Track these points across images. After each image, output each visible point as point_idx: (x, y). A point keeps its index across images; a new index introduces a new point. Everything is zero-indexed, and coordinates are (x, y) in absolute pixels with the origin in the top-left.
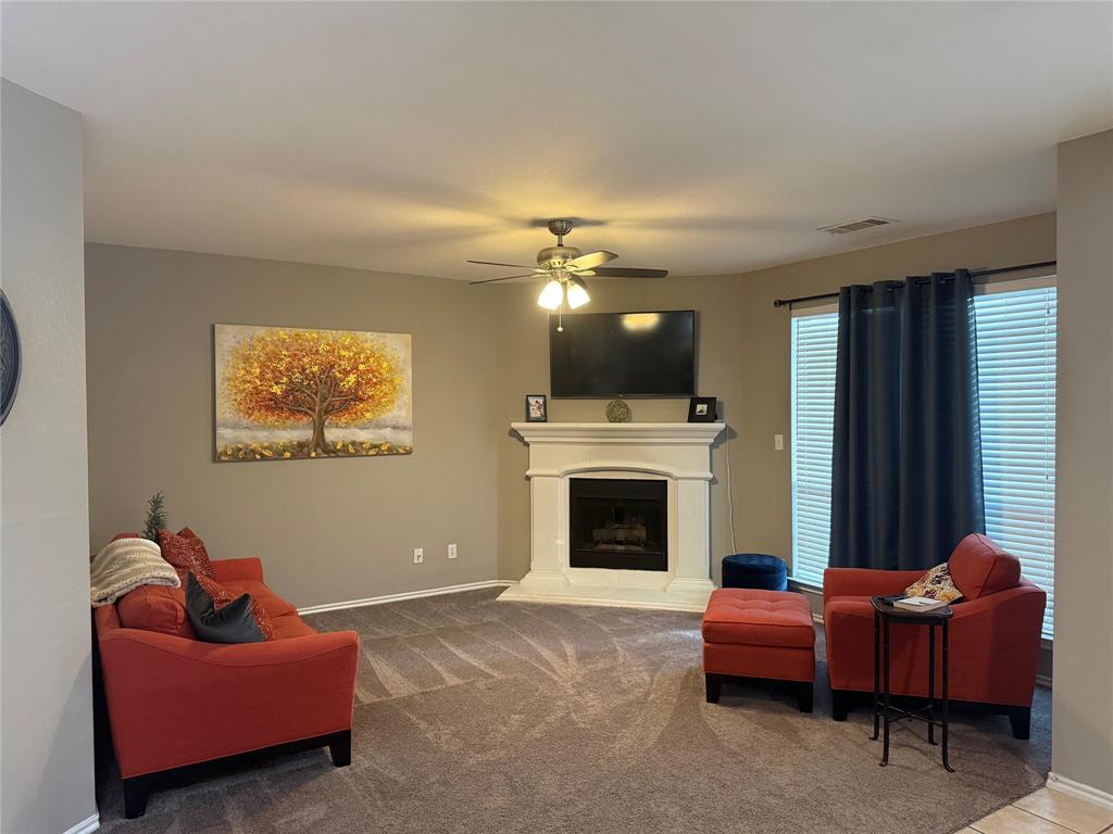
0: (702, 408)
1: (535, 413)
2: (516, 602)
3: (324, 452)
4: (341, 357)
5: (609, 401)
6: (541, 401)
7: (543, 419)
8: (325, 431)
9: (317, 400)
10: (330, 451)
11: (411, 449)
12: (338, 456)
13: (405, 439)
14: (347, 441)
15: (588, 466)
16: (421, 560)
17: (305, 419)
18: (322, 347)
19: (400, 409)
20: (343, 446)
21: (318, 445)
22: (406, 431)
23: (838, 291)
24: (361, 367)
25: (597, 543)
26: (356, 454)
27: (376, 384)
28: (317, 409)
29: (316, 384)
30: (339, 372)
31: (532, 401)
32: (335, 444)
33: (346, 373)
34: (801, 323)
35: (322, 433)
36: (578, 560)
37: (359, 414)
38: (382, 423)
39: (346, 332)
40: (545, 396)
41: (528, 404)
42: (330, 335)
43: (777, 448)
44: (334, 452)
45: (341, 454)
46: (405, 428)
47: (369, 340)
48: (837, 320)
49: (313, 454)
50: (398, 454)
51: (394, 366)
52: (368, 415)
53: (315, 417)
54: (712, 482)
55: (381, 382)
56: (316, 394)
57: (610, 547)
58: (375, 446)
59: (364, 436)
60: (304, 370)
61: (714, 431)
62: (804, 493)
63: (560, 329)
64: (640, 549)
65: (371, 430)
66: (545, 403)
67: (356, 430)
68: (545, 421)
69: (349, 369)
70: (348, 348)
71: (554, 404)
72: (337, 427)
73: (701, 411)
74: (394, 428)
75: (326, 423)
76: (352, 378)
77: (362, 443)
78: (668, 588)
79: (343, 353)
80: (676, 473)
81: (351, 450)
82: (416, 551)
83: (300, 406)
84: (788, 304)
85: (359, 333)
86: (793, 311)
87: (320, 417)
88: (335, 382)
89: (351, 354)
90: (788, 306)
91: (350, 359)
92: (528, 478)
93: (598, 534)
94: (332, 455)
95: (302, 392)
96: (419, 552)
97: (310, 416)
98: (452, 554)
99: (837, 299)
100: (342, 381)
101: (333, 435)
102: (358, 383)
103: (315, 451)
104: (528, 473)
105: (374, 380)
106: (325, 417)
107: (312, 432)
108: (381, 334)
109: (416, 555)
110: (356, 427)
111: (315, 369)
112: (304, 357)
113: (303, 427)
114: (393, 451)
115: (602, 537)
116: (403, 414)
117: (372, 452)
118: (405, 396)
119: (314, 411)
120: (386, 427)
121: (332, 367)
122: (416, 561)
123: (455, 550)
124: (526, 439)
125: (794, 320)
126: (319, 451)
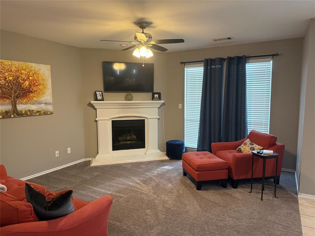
0: (156, 96)
1: (99, 97)
2: (99, 166)
3: (17, 115)
4: (21, 73)
5: (126, 94)
6: (101, 93)
7: (102, 100)
8: (17, 106)
9: (13, 92)
10: (20, 114)
11: (52, 112)
12: (23, 116)
13: (50, 108)
14: (27, 110)
15: (119, 116)
16: (58, 155)
17: (8, 100)
18: (13, 69)
19: (47, 96)
20: (25, 112)
21: (14, 112)
22: (50, 105)
23: (204, 60)
24: (31, 78)
25: (120, 141)
26: (31, 115)
27: (37, 85)
28: (13, 97)
29: (12, 85)
30: (22, 80)
31: (98, 93)
32: (21, 111)
33: (24, 80)
34: (188, 70)
35: (16, 107)
36: (115, 148)
37: (31, 98)
38: (41, 102)
39: (23, 63)
40: (102, 91)
41: (96, 94)
42: (16, 63)
43: (179, 108)
44: (21, 115)
45: (24, 115)
46: (50, 104)
47: (34, 66)
48: (203, 69)
49: (12, 116)
50: (48, 114)
51: (44, 78)
52: (35, 99)
53: (12, 100)
54: (159, 119)
55: (39, 85)
56: (12, 89)
57: (125, 142)
58: (38, 112)
59: (34, 107)
60: (6, 78)
61: (160, 103)
62: (188, 121)
63: (143, 66)
64: (134, 142)
65: (36, 105)
66: (102, 94)
67: (30, 105)
68: (103, 100)
69: (25, 79)
70: (25, 70)
71: (105, 94)
72: (22, 104)
73: (156, 97)
74: (46, 104)
75: (17, 102)
76: (27, 83)
77: (33, 111)
78: (146, 153)
79: (23, 72)
80: (148, 117)
81: (29, 114)
82: (56, 152)
83: (5, 95)
84: (184, 63)
85: (29, 63)
86: (186, 66)
87: (14, 99)
88: (20, 85)
89: (26, 72)
90: (184, 64)
91: (26, 74)
92: (96, 121)
93: (120, 138)
94: (21, 116)
95: (6, 88)
96: (57, 152)
97: (10, 99)
98: (69, 151)
99: (203, 62)
100: (23, 84)
101: (21, 107)
102: (30, 85)
103: (13, 115)
104: (96, 119)
105: (36, 84)
106: (16, 100)
107: (11, 106)
108: (38, 64)
109: (56, 153)
110: (30, 104)
111: (11, 78)
112: (5, 72)
113: (7, 104)
114: (45, 113)
115: (122, 140)
116: (49, 98)
117: (37, 114)
118: (49, 91)
119: (11, 97)
120: (43, 103)
121: (18, 78)
122: (56, 156)
123: (70, 150)
124: (95, 107)
125: (185, 68)
126: (15, 114)
